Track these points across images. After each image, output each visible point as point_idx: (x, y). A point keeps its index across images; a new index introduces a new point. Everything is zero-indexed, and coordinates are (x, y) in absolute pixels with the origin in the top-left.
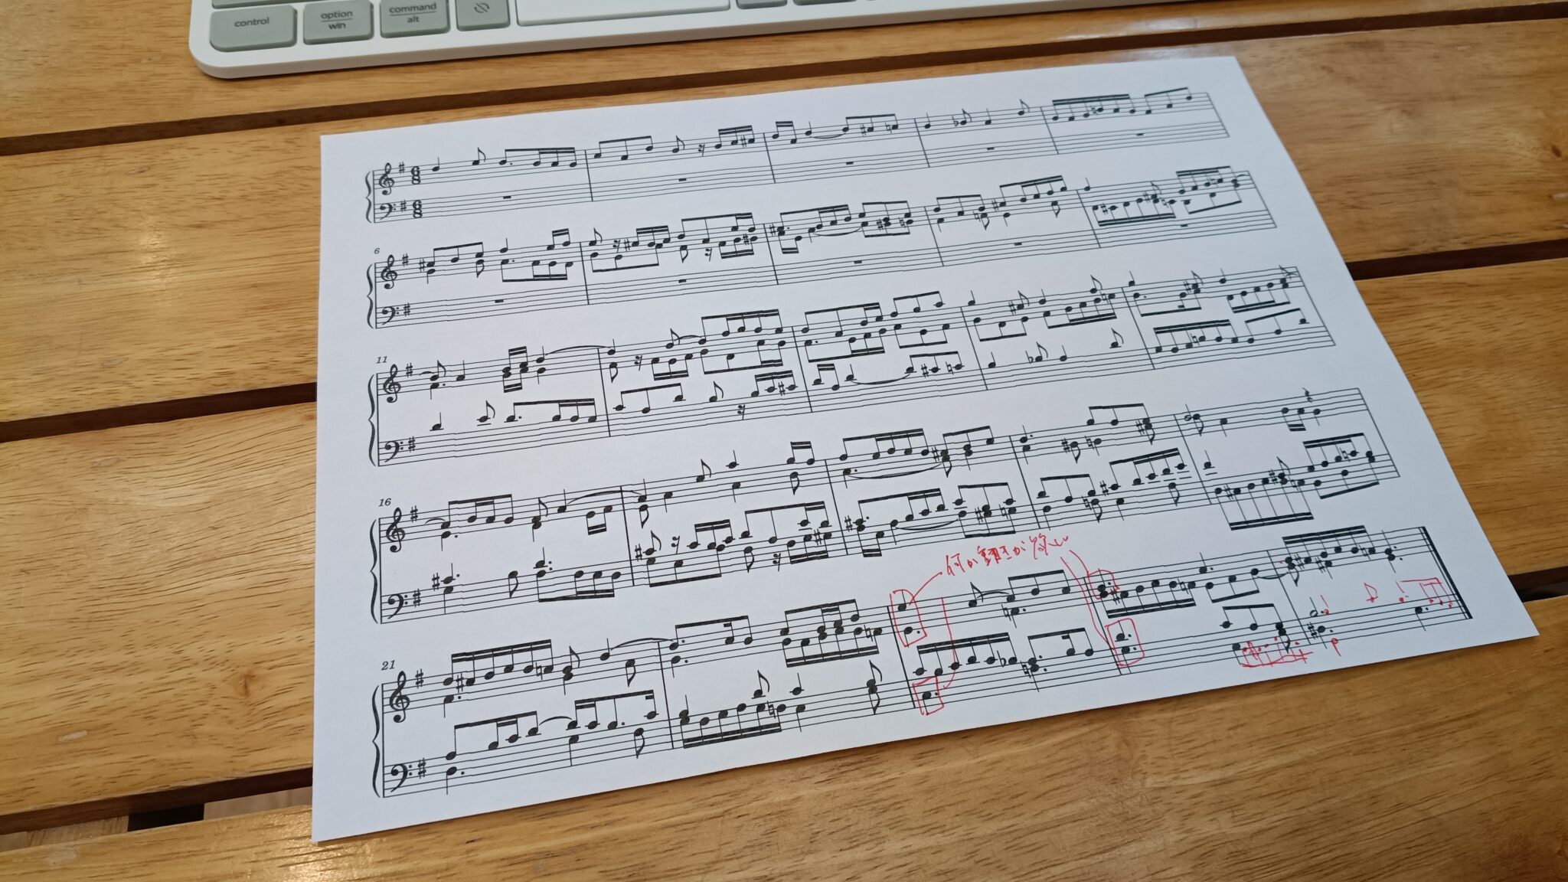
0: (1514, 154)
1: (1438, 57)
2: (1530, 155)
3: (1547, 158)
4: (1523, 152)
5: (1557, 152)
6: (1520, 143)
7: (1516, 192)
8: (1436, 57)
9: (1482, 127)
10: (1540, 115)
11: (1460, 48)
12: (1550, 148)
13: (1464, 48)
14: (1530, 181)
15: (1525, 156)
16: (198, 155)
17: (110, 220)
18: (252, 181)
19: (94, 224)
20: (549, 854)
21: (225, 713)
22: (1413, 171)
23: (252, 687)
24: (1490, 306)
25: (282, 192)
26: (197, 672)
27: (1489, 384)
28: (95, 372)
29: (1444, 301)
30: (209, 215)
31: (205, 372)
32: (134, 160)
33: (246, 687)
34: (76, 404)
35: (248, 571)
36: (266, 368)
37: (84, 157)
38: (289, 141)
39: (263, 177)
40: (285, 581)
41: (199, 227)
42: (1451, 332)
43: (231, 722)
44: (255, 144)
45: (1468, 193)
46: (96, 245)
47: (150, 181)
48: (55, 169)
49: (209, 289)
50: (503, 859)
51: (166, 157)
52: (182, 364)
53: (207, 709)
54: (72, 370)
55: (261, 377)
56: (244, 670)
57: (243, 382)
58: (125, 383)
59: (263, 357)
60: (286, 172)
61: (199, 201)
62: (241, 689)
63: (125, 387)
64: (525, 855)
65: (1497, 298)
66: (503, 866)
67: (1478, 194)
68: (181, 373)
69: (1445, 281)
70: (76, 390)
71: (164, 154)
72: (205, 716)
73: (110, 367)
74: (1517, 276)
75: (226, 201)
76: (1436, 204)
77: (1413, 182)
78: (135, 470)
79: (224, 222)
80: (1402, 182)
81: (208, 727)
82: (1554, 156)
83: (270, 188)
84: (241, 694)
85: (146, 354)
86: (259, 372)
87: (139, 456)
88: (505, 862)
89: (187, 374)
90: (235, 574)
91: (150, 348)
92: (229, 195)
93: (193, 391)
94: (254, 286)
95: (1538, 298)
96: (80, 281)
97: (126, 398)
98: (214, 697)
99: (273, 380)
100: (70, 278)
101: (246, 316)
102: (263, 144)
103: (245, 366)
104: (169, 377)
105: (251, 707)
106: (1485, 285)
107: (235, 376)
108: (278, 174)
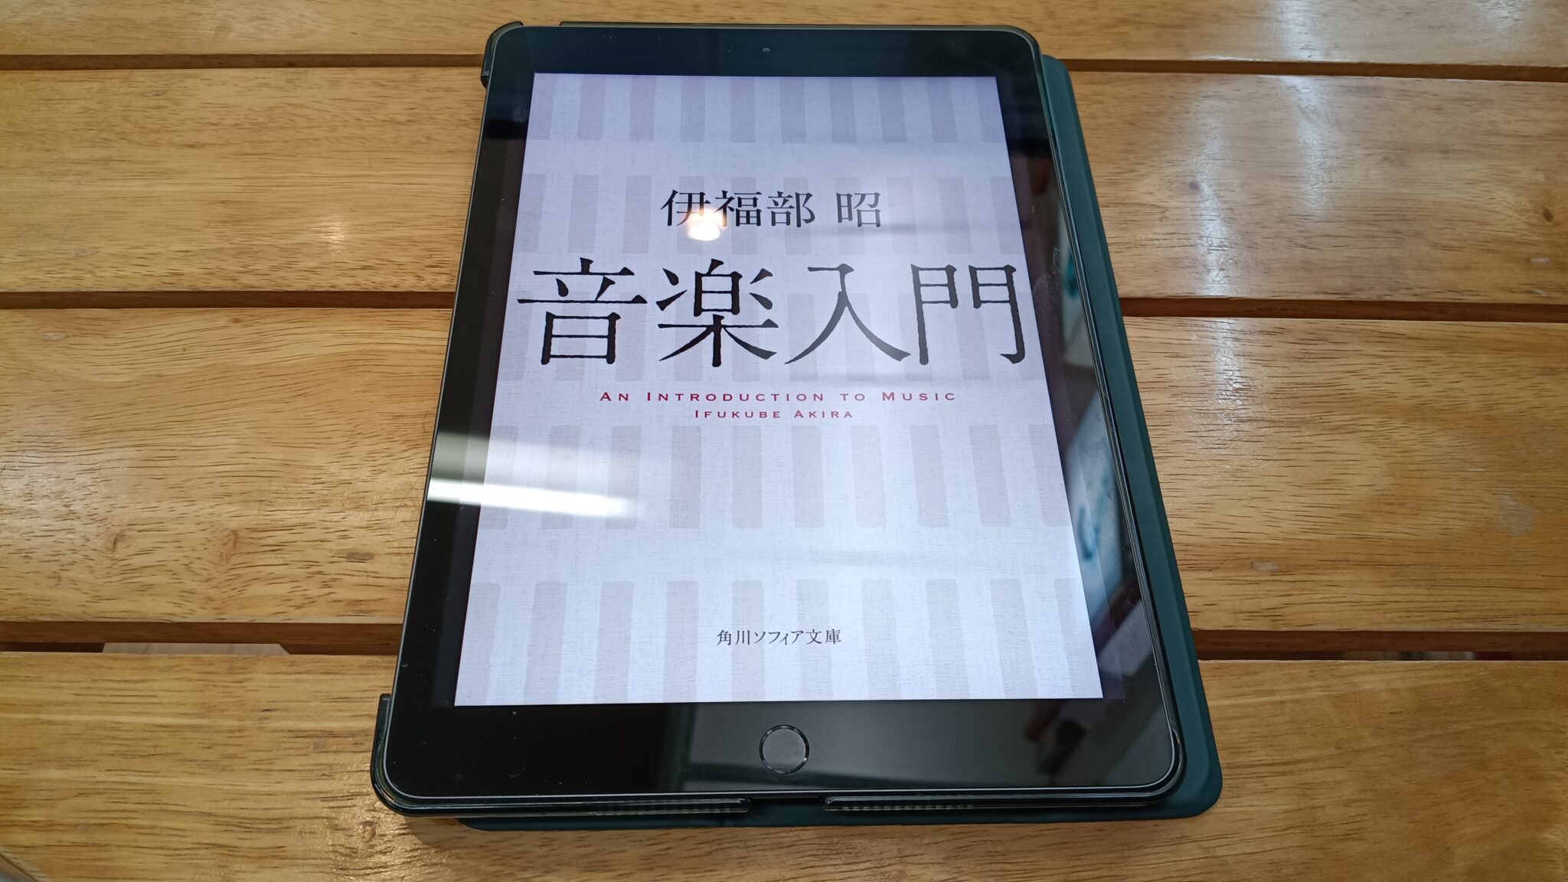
0: (1499, 213)
1: (1440, 109)
2: (1516, 215)
3: (1534, 221)
4: (1510, 213)
5: (1548, 216)
6: (1509, 204)
7: (1490, 251)
8: (1438, 109)
9: (1471, 183)
10: (1541, 177)
11: (1467, 103)
12: (1541, 211)
13: (1472, 103)
14: (1509, 241)
15: (1512, 217)
16: (209, 85)
17: (119, 133)
18: (249, 112)
19: (104, 135)
20: (332, 734)
21: (91, 563)
22: (1378, 218)
23: (120, 545)
24: (1427, 361)
25: (270, 125)
26: (76, 523)
27: (1402, 438)
28: (70, 259)
29: (1377, 349)
30: (203, 138)
31: (158, 270)
32: (154, 84)
33: (115, 544)
34: (46, 285)
35: (145, 445)
36: (211, 274)
37: (114, 78)
38: (289, 81)
39: (257, 110)
40: (174, 458)
41: (191, 146)
42: (1376, 381)
43: (92, 572)
44: (259, 81)
45: (1435, 246)
46: (100, 153)
47: (162, 103)
48: (87, 85)
49: (184, 201)
50: (291, 731)
51: (182, 84)
52: (142, 262)
53: (78, 557)
54: (51, 256)
55: (204, 280)
56: (117, 530)
57: (190, 284)
58: (91, 272)
59: (212, 264)
60: (278, 107)
61: (198, 125)
62: (110, 544)
63: (89, 275)
64: (310, 731)
65: (1436, 353)
66: (290, 737)
67: (1447, 248)
68: (139, 269)
69: (1384, 330)
70: (49, 272)
71: (181, 81)
72: (72, 564)
73: (82, 257)
74: (1466, 335)
75: (221, 127)
76: (1395, 253)
77: (1376, 228)
78: (77, 347)
79: (213, 144)
80: (1364, 227)
81: (73, 573)
82: (1543, 219)
83: (262, 119)
84: (109, 550)
85: (114, 250)
86: (203, 276)
87: (84, 335)
88: (292, 734)
89: (143, 271)
90: (134, 446)
91: (120, 245)
92: (225, 122)
93: (144, 285)
94: (223, 202)
95: (1484, 359)
96: (79, 182)
97: (88, 284)
98: (85, 548)
99: (215, 285)
100: (71, 178)
101: (208, 227)
102: (266, 81)
103: (194, 270)
104: (128, 271)
105: (114, 562)
106: (1427, 339)
107: (182, 277)
108: (271, 109)
